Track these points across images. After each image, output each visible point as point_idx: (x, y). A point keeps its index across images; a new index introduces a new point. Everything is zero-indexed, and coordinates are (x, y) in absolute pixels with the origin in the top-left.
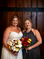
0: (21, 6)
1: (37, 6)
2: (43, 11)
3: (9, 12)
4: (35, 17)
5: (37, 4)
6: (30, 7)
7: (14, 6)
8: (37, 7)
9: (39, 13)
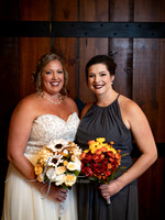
0: (73, 18)
1: (132, 15)
2: (152, 36)
3: (27, 39)
4: (125, 58)
5: (132, 9)
6: (105, 19)
7: (46, 17)
8: (132, 21)
9: (140, 43)
